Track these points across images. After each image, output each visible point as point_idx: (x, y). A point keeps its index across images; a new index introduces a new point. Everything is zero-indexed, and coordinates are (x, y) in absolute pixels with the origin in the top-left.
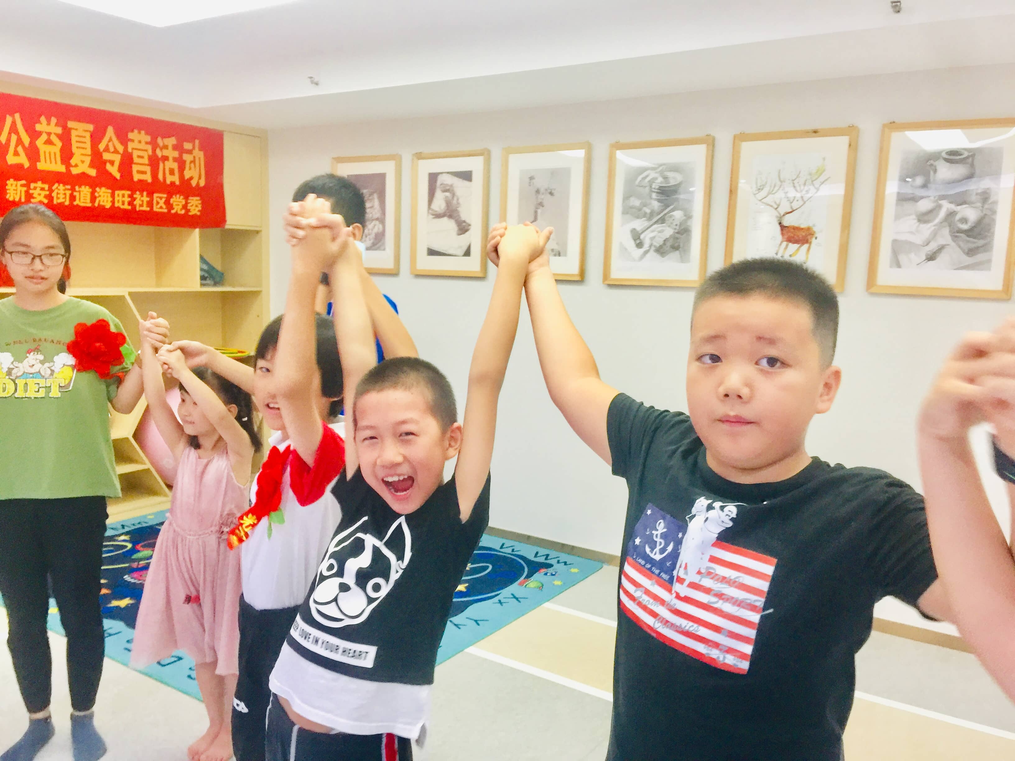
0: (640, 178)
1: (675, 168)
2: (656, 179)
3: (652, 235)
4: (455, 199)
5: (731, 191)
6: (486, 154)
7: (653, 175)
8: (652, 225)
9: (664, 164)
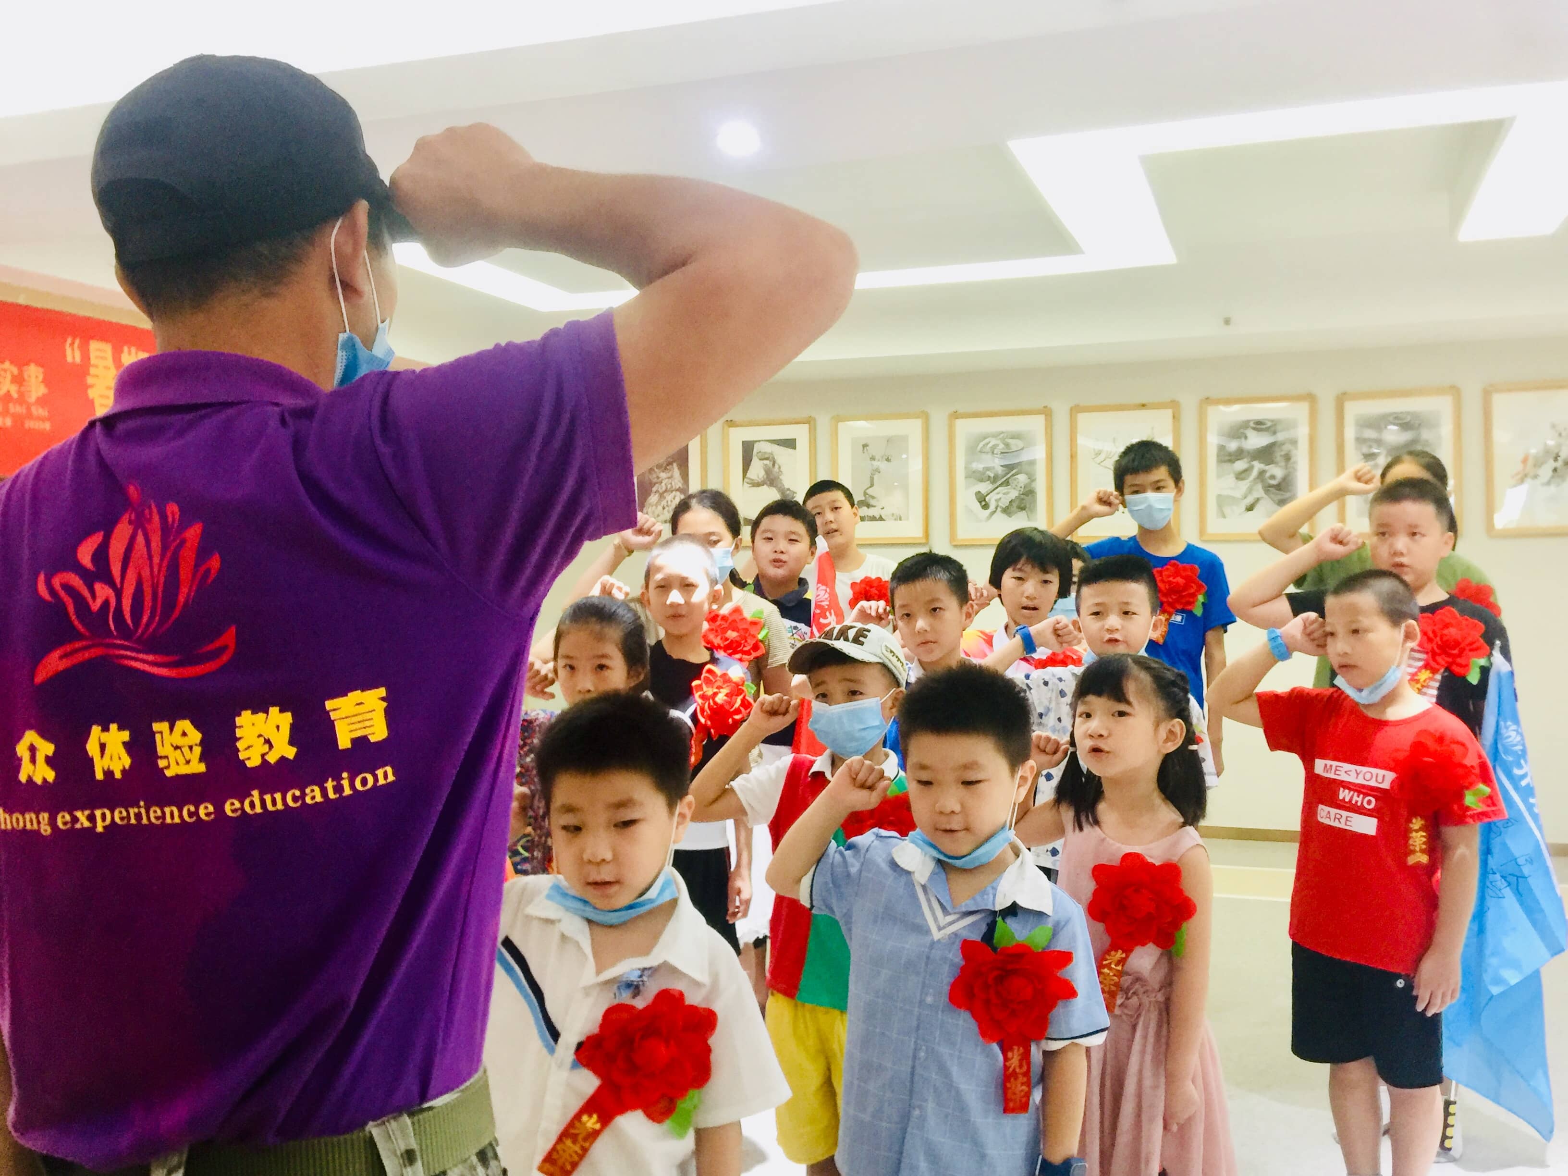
0: (981, 445)
1: (1016, 436)
2: (998, 445)
3: (998, 497)
4: (777, 466)
5: (1072, 456)
6: (810, 421)
7: (993, 442)
8: (997, 488)
9: (1003, 433)
